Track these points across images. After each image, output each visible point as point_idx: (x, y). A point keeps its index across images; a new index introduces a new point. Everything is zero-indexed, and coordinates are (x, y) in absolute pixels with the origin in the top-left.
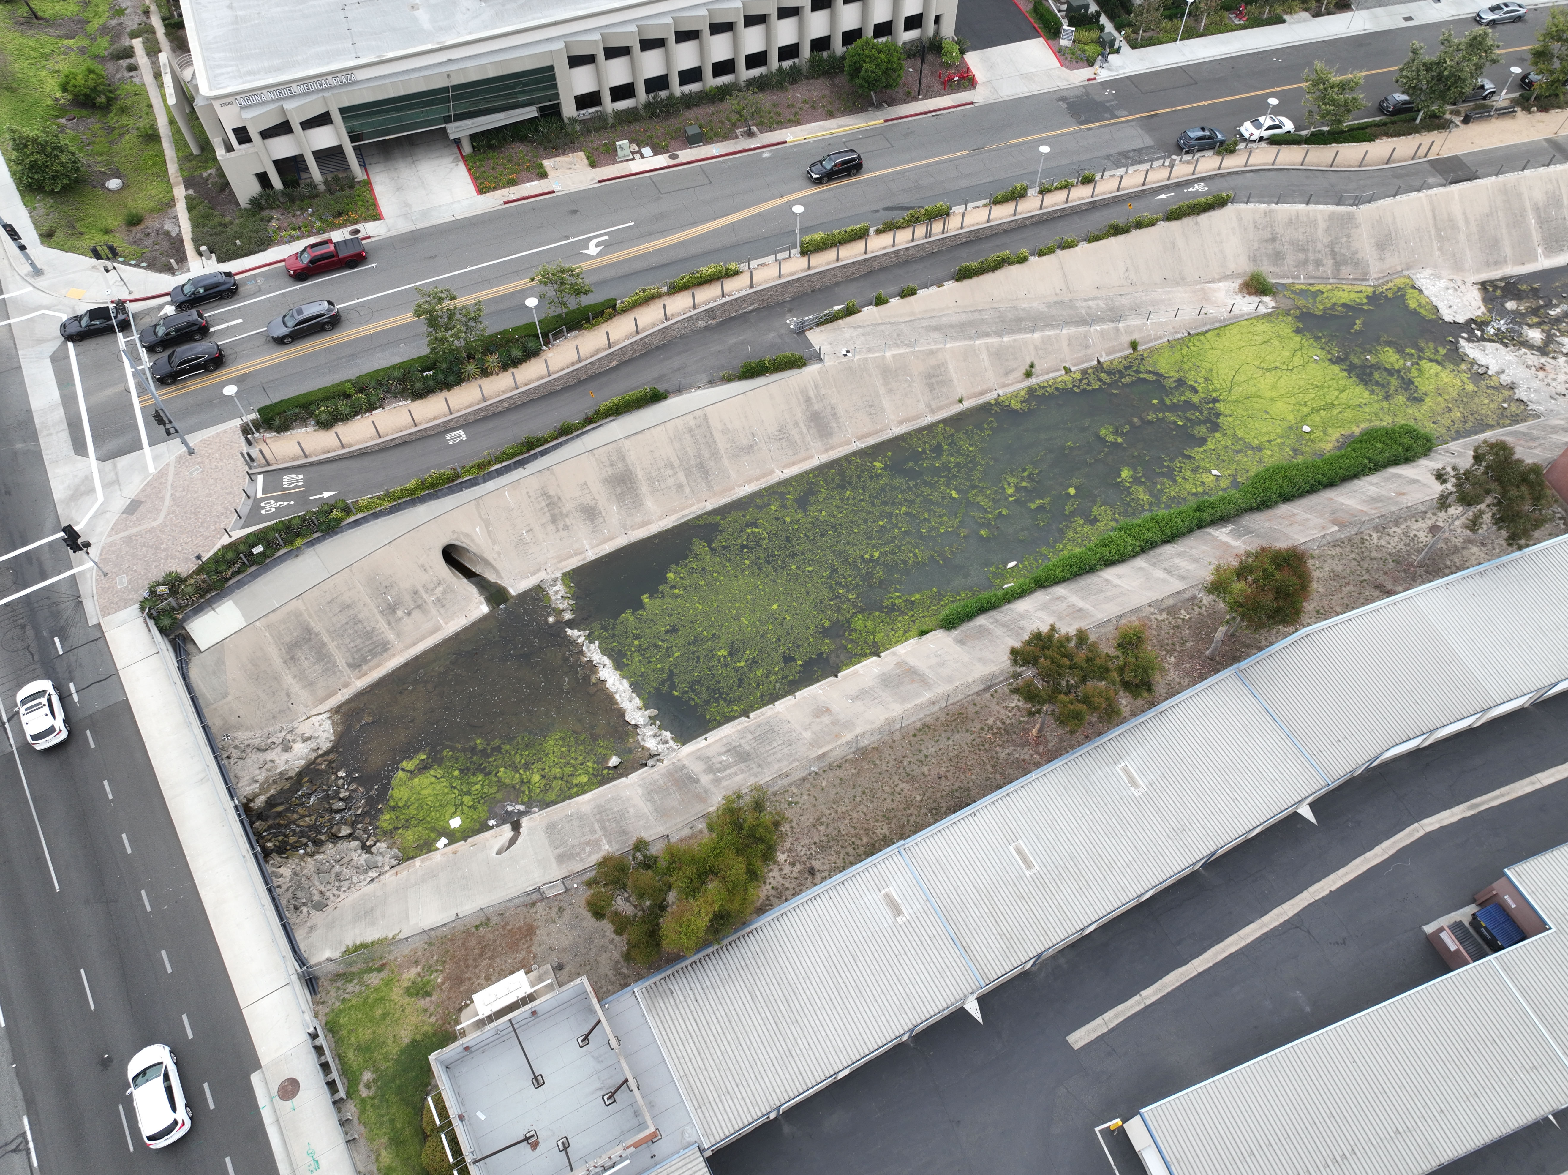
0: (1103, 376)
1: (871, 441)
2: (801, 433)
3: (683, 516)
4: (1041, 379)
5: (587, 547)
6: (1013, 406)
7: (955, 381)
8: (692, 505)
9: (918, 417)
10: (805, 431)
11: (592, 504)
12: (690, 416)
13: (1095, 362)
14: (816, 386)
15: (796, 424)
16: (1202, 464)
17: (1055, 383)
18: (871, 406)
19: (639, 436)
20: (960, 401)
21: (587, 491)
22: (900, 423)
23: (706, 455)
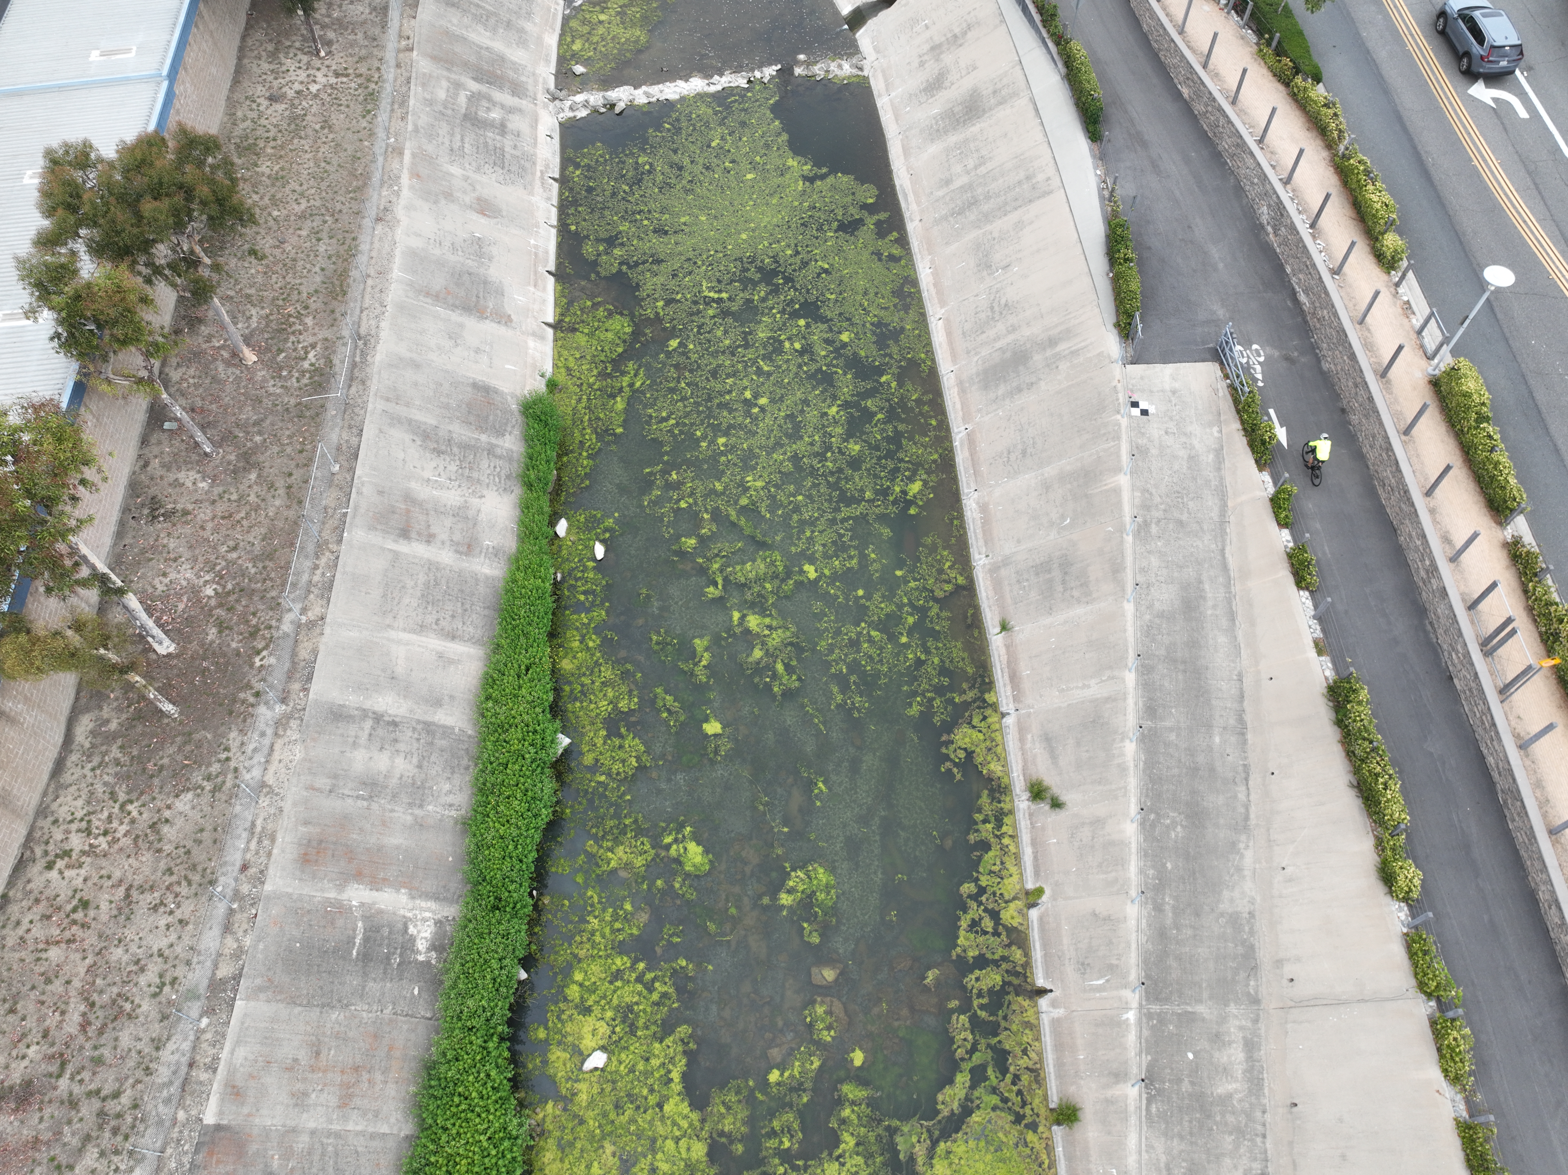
0: (992, 978)
1: (961, 457)
2: (998, 338)
3: (906, 195)
4: (1024, 824)
5: (893, 94)
6: (965, 729)
7: (1048, 620)
8: (918, 203)
9: (988, 540)
10: (998, 345)
11: (947, 84)
12: (1051, 171)
13: (1040, 982)
14: (1075, 353)
15: (1013, 329)
16: (636, 1047)
17: (1004, 849)
18: (1024, 453)
19: (1032, 113)
20: (1004, 627)
21: (964, 73)
22: (984, 508)
23: (986, 207)
